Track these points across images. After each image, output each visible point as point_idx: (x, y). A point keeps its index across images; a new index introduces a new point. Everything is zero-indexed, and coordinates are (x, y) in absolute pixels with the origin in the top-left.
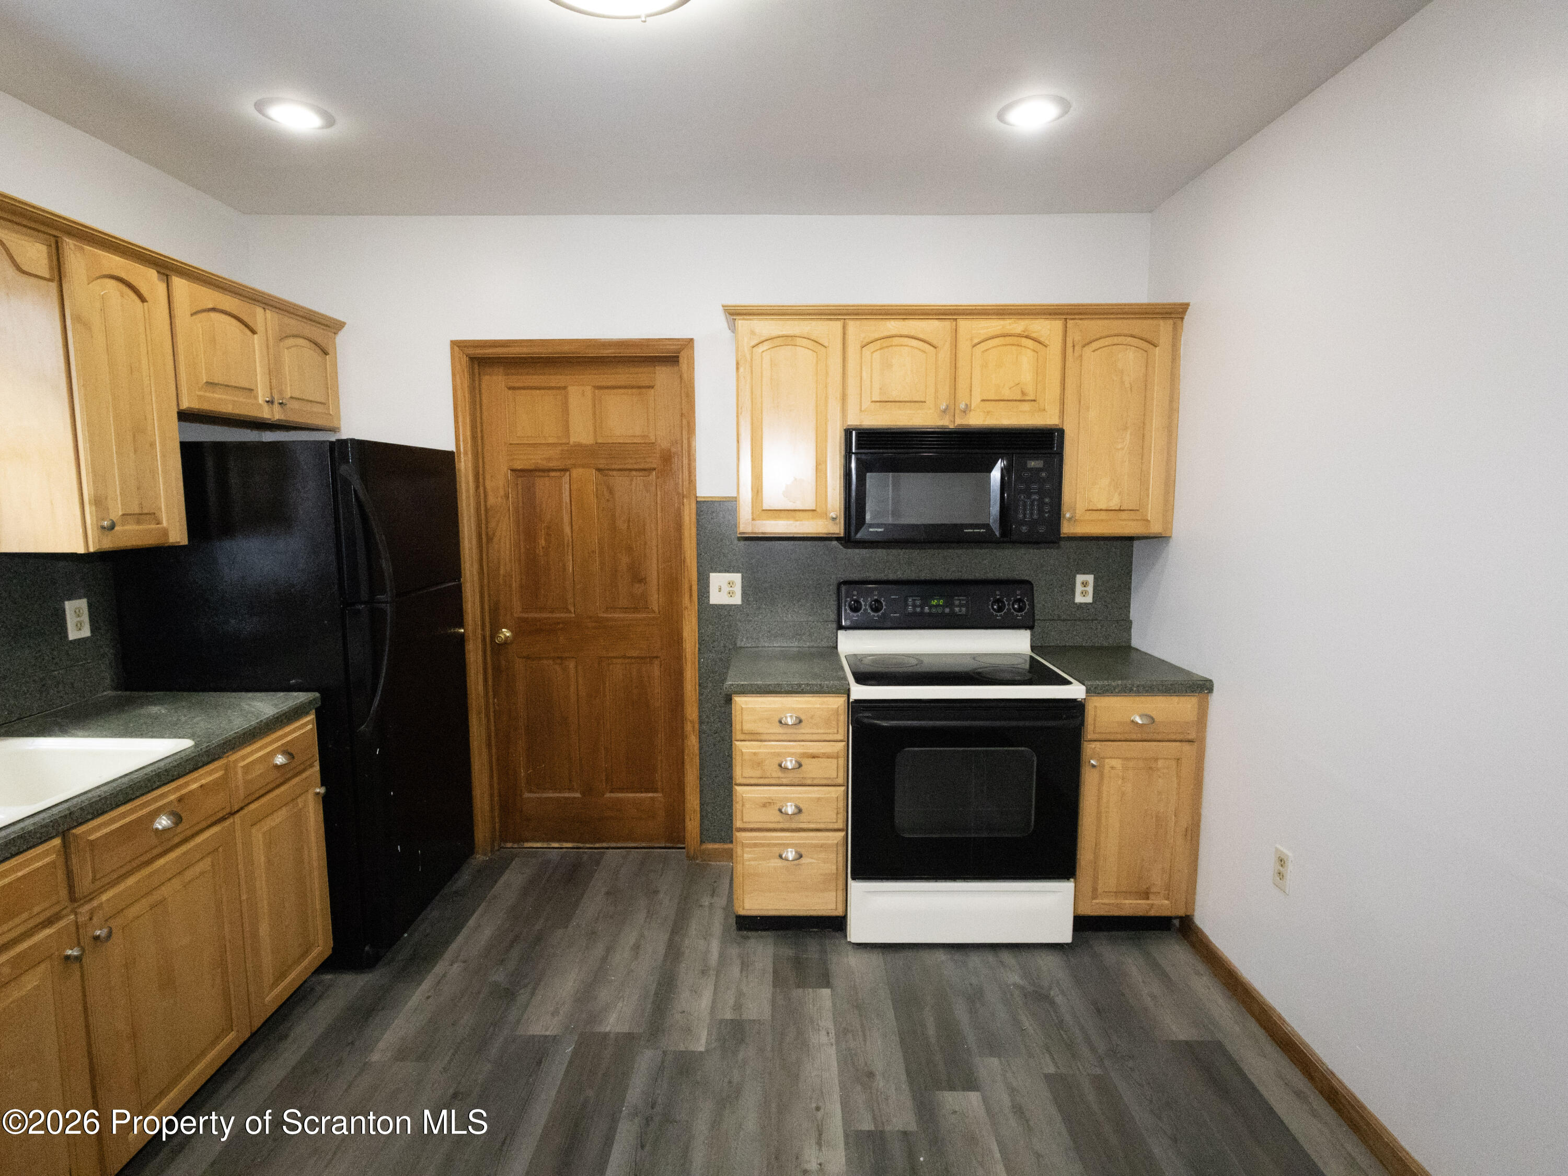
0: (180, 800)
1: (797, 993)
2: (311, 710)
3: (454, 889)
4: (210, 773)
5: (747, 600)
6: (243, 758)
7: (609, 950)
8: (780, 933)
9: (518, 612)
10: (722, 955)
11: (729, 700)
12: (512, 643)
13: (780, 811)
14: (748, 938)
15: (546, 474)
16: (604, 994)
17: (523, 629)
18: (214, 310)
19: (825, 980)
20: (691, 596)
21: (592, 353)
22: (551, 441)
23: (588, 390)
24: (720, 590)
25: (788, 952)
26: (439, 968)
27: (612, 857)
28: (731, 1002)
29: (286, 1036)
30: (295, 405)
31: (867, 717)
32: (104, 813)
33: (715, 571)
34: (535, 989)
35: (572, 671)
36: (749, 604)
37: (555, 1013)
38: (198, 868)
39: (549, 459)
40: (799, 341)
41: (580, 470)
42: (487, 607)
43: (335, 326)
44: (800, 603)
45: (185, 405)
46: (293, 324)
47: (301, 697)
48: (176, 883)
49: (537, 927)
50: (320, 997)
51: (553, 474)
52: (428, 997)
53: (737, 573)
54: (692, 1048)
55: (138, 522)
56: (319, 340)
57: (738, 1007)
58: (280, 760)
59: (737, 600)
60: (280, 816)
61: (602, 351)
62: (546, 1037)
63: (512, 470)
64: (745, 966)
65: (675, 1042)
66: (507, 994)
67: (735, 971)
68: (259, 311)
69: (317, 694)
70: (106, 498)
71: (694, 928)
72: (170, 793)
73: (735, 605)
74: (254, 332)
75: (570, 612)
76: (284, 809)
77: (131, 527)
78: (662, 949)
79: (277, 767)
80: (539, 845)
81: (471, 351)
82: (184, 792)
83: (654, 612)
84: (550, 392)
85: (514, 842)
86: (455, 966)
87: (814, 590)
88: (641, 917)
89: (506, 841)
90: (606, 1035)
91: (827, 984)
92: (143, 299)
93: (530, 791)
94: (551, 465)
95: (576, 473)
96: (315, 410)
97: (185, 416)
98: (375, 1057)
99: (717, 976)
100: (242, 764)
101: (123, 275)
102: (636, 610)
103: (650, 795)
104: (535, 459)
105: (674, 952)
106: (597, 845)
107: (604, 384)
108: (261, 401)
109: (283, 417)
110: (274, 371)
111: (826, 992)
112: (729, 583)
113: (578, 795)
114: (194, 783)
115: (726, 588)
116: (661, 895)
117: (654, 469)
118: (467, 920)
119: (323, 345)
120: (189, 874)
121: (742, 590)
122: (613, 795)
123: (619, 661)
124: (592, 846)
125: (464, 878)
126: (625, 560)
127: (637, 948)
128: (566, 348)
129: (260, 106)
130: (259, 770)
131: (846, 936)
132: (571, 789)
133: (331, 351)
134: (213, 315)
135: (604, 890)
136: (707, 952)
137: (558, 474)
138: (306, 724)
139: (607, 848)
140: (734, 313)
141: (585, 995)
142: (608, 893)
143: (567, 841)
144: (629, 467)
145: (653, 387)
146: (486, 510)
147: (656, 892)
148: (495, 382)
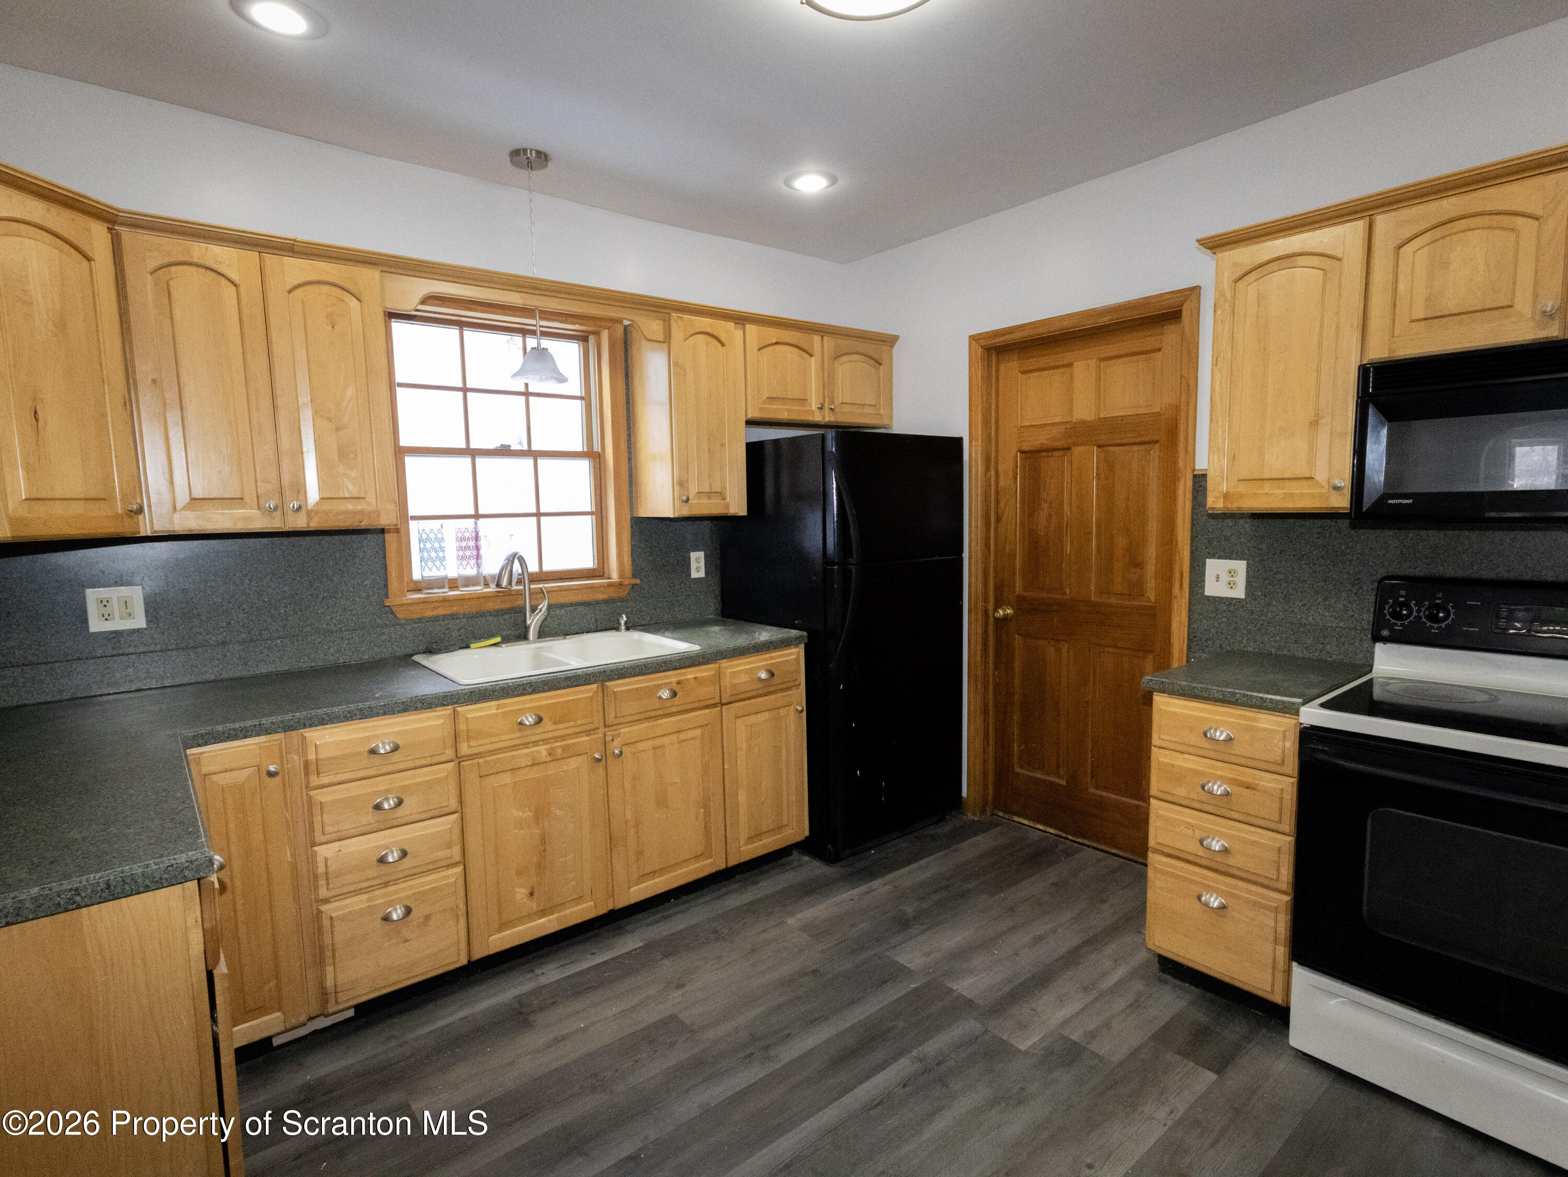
0: (678, 683)
1: (1170, 1057)
2: (800, 643)
3: (931, 832)
4: (706, 670)
5: (1253, 594)
6: (732, 667)
7: (1013, 929)
8: (1209, 995)
9: (1019, 590)
10: (1119, 984)
11: (1148, 700)
12: (1011, 620)
13: (1201, 842)
14: (1166, 982)
15: (1050, 454)
16: (978, 961)
17: (1026, 607)
18: (777, 343)
19: (1221, 1066)
20: (1181, 585)
21: (1090, 324)
22: (1057, 420)
23: (1093, 363)
24: (1218, 578)
25: (1200, 1016)
26: (876, 883)
27: (1088, 856)
28: (1091, 1026)
29: (757, 883)
30: (847, 409)
31: (1323, 751)
32: (625, 677)
33: (1213, 556)
34: (927, 930)
35: (1064, 654)
36: (1255, 599)
37: (927, 954)
38: (691, 734)
39: (1054, 439)
40: (1301, 261)
41: (1081, 448)
42: (991, 584)
43: (890, 341)
44: (1327, 603)
45: (750, 416)
46: (845, 343)
47: (794, 633)
48: (673, 738)
49: (969, 886)
50: (792, 869)
51: (1056, 453)
52: (852, 900)
53: (1241, 559)
54: (1013, 1042)
55: (709, 498)
56: (872, 354)
57: (1092, 1035)
58: (763, 675)
59: (1239, 592)
60: (762, 717)
61: (1099, 321)
62: (905, 967)
63: (1022, 452)
64: (1136, 1005)
65: (1001, 1028)
66: (903, 924)
67: (1120, 1004)
68: (817, 339)
69: (805, 633)
70: (687, 481)
71: (1111, 949)
72: (672, 677)
73: (1237, 599)
74: (811, 356)
75: (1066, 595)
76: (767, 713)
77: (704, 501)
78: (1062, 951)
79: (760, 679)
80: (1026, 822)
81: (983, 342)
82: (682, 678)
83: (1150, 601)
84: (1057, 371)
85: (1005, 812)
86: (888, 886)
87: (1349, 587)
88: (1066, 916)
89: (999, 810)
90: (951, 990)
91: (1219, 1071)
92: (723, 345)
93: (1021, 767)
94: (1056, 444)
95: (1078, 451)
96: (865, 411)
97: (750, 423)
98: (791, 921)
99: (1096, 999)
100: (729, 671)
101: (709, 330)
102: (1130, 596)
103: (1136, 802)
104: (1041, 439)
105: (1072, 958)
106: (1078, 840)
107: (1107, 355)
108: (814, 408)
109: (832, 419)
110: (828, 382)
111: (1213, 1077)
112: (1230, 572)
113: (1064, 783)
114: (690, 674)
115: (1225, 578)
116: (1105, 907)
117: (1157, 442)
118: (922, 859)
119: (877, 357)
120: (683, 736)
121: (1247, 581)
122: (1096, 791)
123: (1111, 650)
124: (1074, 839)
125: (945, 828)
126: (1121, 542)
127: (1039, 939)
128: (1066, 323)
129: (788, 183)
130: (744, 678)
131: (1287, 1036)
132: (1058, 775)
133: (885, 361)
134: (777, 347)
135: (1052, 880)
136: (1104, 974)
137: (1061, 453)
138: (790, 654)
139: (1088, 846)
140: (1215, 244)
141: (961, 954)
142: (1053, 884)
143: (1051, 826)
144: (1129, 441)
145: (1159, 350)
146: (997, 493)
147: (1103, 901)
148: (1011, 368)
